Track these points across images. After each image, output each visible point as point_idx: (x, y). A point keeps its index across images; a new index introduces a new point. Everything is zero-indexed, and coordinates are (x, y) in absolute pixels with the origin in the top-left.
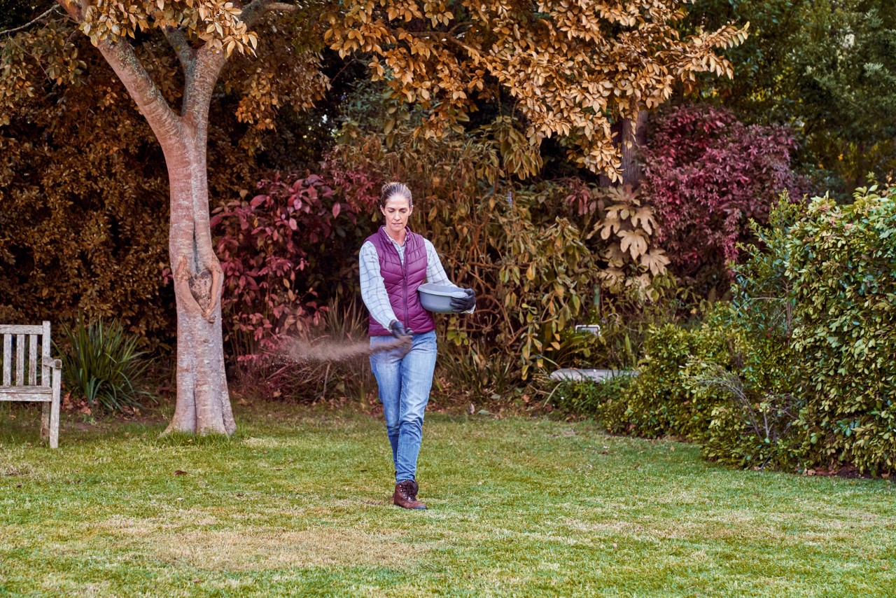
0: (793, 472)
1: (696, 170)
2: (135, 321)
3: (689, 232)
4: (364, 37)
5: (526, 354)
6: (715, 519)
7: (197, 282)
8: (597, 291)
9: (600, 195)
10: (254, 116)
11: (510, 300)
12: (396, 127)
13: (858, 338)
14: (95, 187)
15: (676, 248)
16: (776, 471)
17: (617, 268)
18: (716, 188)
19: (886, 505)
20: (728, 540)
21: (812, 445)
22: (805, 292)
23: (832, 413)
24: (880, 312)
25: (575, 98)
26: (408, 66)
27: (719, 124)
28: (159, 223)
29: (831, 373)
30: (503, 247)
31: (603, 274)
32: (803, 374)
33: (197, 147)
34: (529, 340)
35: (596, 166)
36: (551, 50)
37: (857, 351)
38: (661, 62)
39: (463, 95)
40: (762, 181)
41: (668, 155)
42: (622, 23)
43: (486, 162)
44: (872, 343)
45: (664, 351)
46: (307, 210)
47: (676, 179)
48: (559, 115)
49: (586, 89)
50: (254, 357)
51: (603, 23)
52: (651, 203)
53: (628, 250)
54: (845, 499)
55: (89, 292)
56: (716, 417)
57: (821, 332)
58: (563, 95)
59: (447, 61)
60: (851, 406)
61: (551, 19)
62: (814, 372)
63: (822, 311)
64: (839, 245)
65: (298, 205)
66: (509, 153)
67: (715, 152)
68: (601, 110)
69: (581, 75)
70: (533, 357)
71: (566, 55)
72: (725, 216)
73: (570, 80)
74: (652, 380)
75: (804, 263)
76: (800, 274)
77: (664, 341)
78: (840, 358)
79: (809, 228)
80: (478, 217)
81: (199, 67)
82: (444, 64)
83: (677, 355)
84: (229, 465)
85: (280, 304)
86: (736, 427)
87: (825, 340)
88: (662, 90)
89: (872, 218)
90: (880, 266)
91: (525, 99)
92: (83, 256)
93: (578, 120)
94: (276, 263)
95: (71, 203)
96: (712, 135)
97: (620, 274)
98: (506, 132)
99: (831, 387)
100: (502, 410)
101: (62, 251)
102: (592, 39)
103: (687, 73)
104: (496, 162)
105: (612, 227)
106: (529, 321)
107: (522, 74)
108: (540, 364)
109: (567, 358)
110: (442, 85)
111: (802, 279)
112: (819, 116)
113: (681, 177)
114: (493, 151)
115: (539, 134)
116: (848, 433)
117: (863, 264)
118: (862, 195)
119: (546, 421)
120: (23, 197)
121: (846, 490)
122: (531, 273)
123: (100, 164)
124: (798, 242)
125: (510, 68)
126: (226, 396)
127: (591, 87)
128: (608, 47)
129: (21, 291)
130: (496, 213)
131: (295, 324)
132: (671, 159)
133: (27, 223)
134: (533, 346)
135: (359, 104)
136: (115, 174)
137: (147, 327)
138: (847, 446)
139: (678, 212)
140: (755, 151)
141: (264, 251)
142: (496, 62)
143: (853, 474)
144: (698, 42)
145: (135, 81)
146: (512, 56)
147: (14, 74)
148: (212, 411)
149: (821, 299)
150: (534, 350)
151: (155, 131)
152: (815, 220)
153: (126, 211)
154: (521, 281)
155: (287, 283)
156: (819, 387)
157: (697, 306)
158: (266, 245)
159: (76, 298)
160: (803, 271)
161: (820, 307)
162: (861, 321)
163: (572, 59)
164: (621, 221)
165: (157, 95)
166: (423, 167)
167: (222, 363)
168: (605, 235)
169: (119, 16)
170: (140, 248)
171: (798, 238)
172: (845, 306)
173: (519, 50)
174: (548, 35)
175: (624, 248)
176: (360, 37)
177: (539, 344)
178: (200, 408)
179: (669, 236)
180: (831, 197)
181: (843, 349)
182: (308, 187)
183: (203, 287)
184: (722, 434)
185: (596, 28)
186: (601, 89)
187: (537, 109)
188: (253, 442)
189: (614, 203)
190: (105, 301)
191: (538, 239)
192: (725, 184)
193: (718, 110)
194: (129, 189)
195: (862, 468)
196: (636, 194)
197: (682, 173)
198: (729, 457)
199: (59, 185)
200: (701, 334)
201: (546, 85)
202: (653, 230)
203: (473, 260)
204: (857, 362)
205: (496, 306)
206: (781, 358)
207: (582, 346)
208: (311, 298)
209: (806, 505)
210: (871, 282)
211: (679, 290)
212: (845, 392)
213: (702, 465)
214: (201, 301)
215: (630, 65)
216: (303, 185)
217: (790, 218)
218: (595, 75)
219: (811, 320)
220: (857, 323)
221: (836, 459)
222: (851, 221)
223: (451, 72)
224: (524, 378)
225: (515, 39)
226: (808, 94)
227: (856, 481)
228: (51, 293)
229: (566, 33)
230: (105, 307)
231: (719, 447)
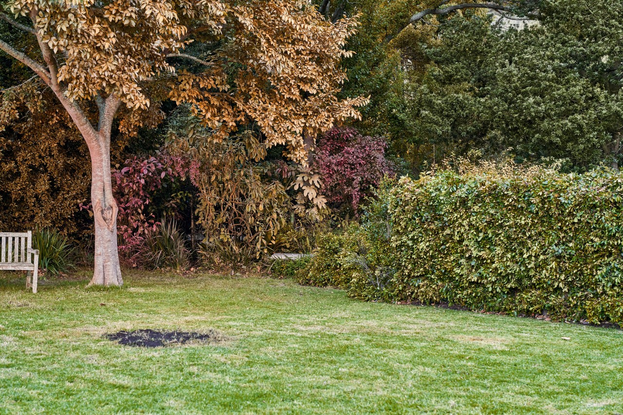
0: (390, 303)
1: (339, 157)
2: (62, 229)
3: (336, 187)
4: (189, 96)
5: (258, 246)
6: (360, 324)
7: (105, 212)
8: (292, 216)
9: (293, 169)
10: (128, 130)
11: (251, 220)
12: (194, 134)
13: (421, 242)
14: (43, 162)
15: (330, 195)
16: (383, 302)
17: (301, 204)
18: (349, 166)
19: (435, 318)
20: (369, 334)
21: (399, 290)
22: (397, 220)
23: (409, 276)
24: (432, 230)
25: (288, 127)
26: (209, 108)
27: (351, 135)
28: (74, 180)
29: (409, 257)
30: (247, 194)
31: (295, 207)
32: (396, 258)
33: (106, 147)
34: (260, 240)
35: (297, 159)
36: (277, 104)
37: (421, 248)
38: (329, 111)
39: (234, 124)
40: (371, 163)
41: (326, 150)
42: (310, 92)
43: (240, 153)
44: (428, 244)
45: (327, 245)
46: (150, 174)
47: (330, 162)
48: (280, 135)
49: (293, 123)
50: (124, 247)
51: (301, 91)
52: (318, 173)
53: (307, 196)
54: (416, 315)
55: (40, 215)
56: (354, 277)
57: (404, 238)
58: (282, 125)
59: (227, 107)
60: (418, 272)
61: (277, 89)
62: (401, 257)
63: (404, 229)
64: (413, 199)
65: (146, 172)
66: (250, 149)
67: (349, 149)
68: (300, 132)
69: (291, 116)
70: (262, 247)
71: (283, 106)
72: (353, 180)
73: (286, 118)
74: (322, 259)
75: (397, 207)
76: (395, 212)
77: (328, 241)
78: (413, 250)
79: (399, 191)
80: (235, 180)
81: (106, 108)
82: (225, 109)
83: (334, 247)
84: (125, 301)
85: (136, 221)
86: (364, 282)
87: (406, 242)
88: (328, 125)
89: (428, 187)
90: (431, 209)
91: (265, 127)
92: (36, 196)
93: (289, 137)
94: (134, 201)
95: (31, 170)
96: (347, 140)
97: (303, 207)
98: (249, 138)
99: (409, 264)
100: (247, 273)
101: (26, 193)
102: (296, 99)
103: (341, 117)
104: (244, 153)
105: (299, 185)
106: (260, 230)
107: (263, 115)
108: (266, 251)
109: (279, 248)
110: (225, 119)
111: (396, 214)
112: (398, 132)
113: (332, 161)
114: (243, 148)
115: (271, 143)
116: (417, 285)
117: (424, 208)
118: (423, 176)
119: (269, 279)
120: (6, 167)
121: (415, 311)
122: (261, 207)
123: (46, 150)
124: (394, 197)
125: (257, 112)
126: (119, 267)
127: (296, 122)
128: (304, 103)
129: (5, 214)
130: (244, 177)
131: (144, 231)
132: (328, 152)
133: (8, 179)
134: (262, 242)
135: (175, 122)
136: (53, 156)
137: (68, 231)
138: (416, 291)
139: (331, 177)
140: (368, 149)
141: (128, 194)
142: (250, 108)
143: (418, 304)
144: (346, 102)
145: (76, 115)
146: (258, 106)
147: (10, 106)
148: (112, 275)
149: (405, 223)
150: (262, 244)
151: (85, 139)
152: (401, 187)
153: (58, 174)
154: (256, 211)
155: (140, 211)
156: (403, 264)
157: (341, 223)
158: (129, 192)
159: (33, 217)
160: (396, 210)
161: (404, 227)
162: (423, 234)
163: (287, 108)
164: (304, 181)
165: (87, 121)
166: (209, 155)
167: (117, 251)
168: (296, 188)
169: (84, 89)
170: (65, 192)
171: (394, 195)
172: (415, 227)
173: (262, 103)
174: (275, 97)
175: (305, 195)
176: (186, 96)
177: (265, 242)
178: (106, 273)
179: (326, 189)
180: (409, 176)
181: (415, 246)
182: (150, 163)
183: (108, 215)
184: (357, 285)
185: (298, 94)
186: (300, 123)
187: (270, 132)
188: (132, 289)
189: (300, 173)
190: (47, 219)
191: (264, 190)
192: (353, 165)
193: (350, 128)
194: (60, 164)
195: (422, 301)
196: (311, 169)
197: (333, 159)
198: (361, 296)
199: (26, 160)
200: (345, 237)
201: (275, 120)
202: (320, 185)
203: (232, 200)
204: (421, 252)
205: (243, 222)
206: (385, 250)
207: (286, 242)
208: (151, 218)
209: (399, 318)
210: (427, 216)
211: (332, 215)
212: (415, 266)
213: (348, 299)
214: (107, 221)
215: (314, 112)
216: (148, 162)
217: (389, 185)
218: (298, 116)
219: (399, 233)
220: (421, 235)
221: (411, 297)
222: (418, 188)
223: (229, 112)
224: (258, 258)
225: (260, 98)
226: (393, 122)
227: (419, 307)
228: (20, 214)
229: (284, 95)
230: (47, 222)
231: (356, 291)
